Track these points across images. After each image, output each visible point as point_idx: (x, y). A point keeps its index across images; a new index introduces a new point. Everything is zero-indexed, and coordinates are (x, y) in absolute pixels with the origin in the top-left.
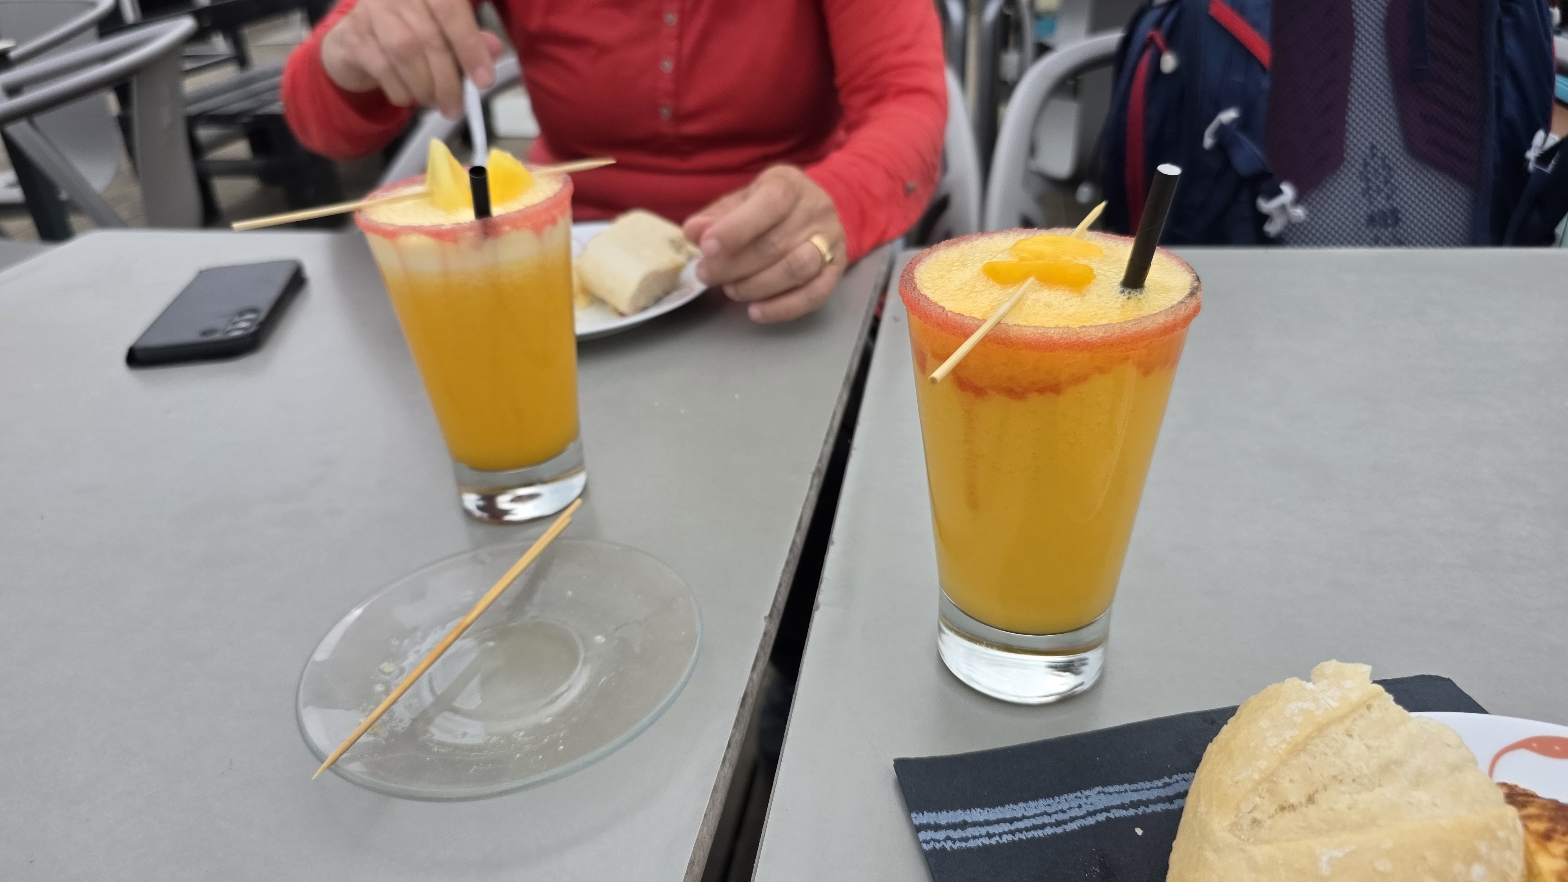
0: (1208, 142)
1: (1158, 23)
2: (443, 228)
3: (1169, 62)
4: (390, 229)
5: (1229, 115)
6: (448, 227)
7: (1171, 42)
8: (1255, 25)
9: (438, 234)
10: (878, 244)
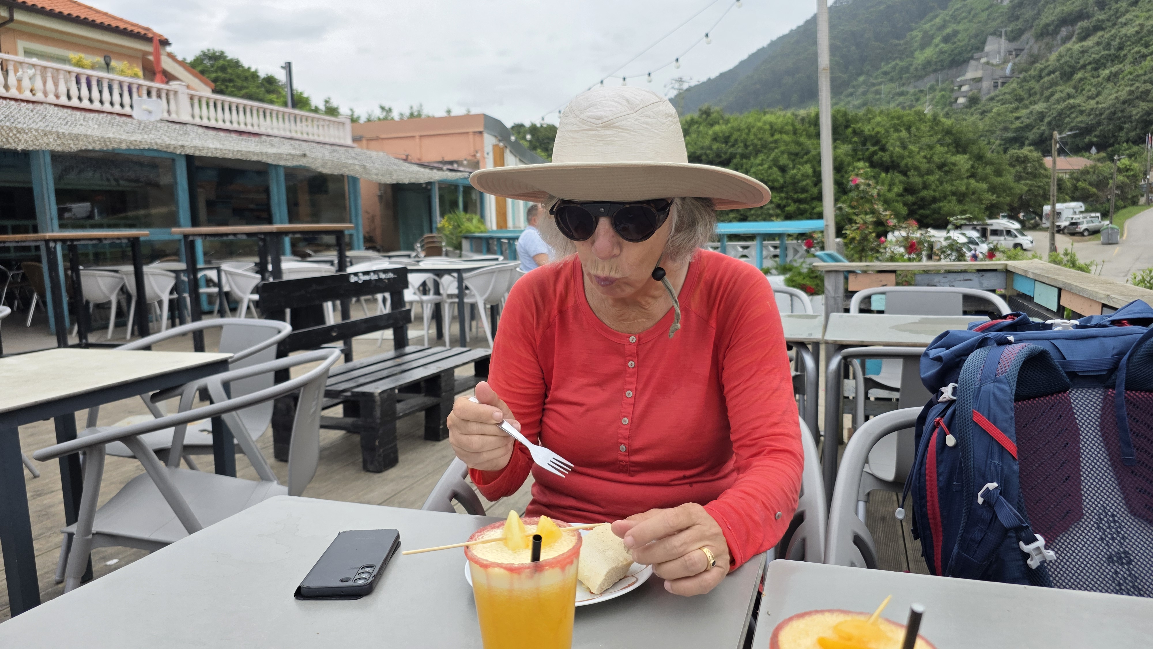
0: (980, 500)
1: (942, 414)
2: (514, 566)
3: (951, 440)
4: (485, 563)
5: (992, 486)
6: (516, 566)
7: (951, 428)
8: (1004, 431)
9: (512, 569)
10: (757, 553)
